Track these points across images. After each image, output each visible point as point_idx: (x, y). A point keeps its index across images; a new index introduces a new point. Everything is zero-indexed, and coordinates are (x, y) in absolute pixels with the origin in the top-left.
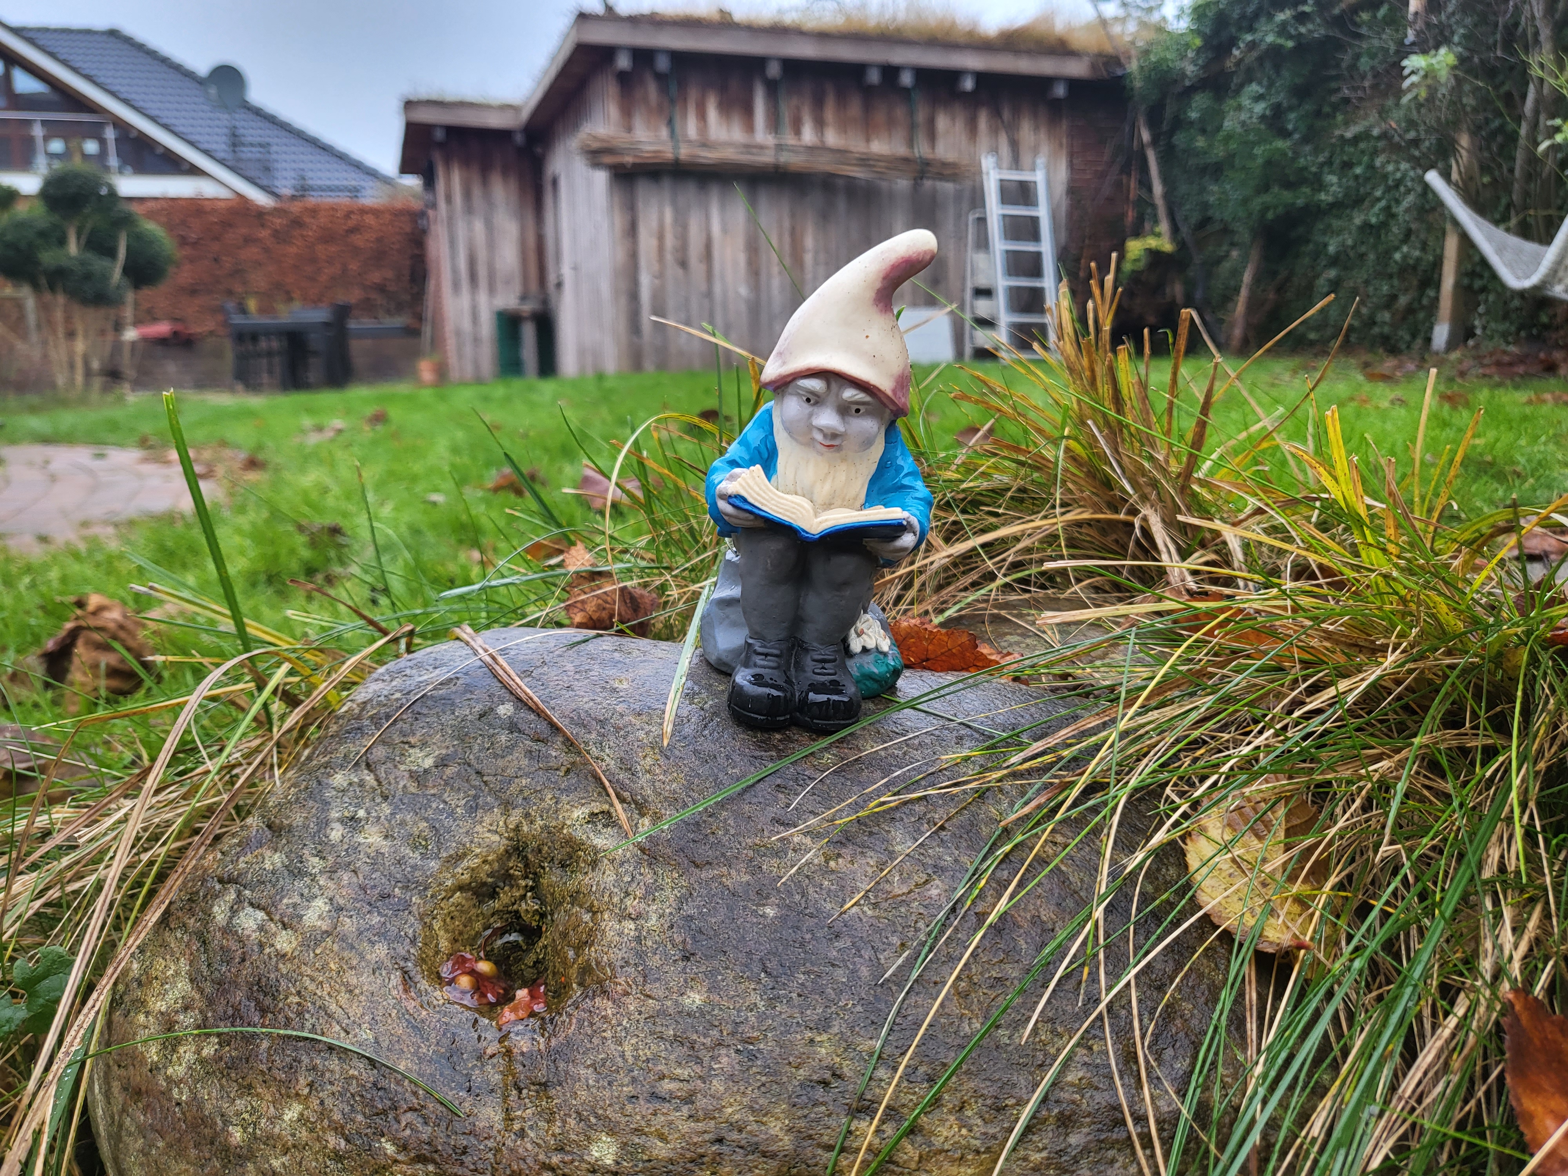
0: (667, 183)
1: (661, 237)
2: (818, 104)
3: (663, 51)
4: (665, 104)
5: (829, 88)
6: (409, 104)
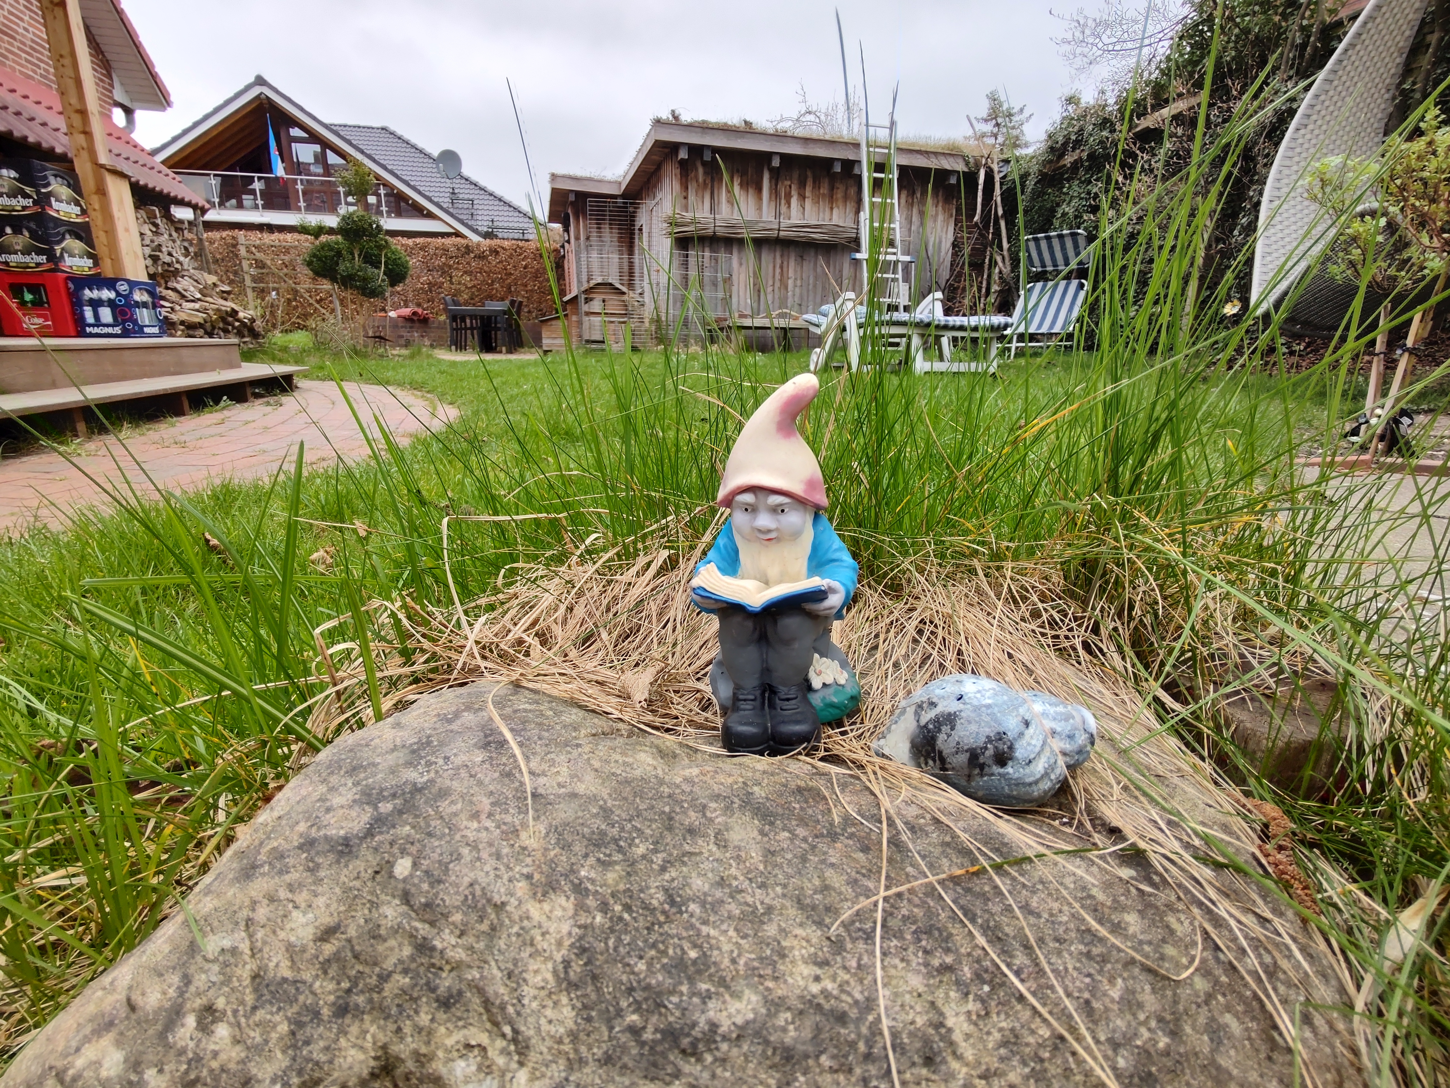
1: (702, 270)
2: (802, 185)
3: (708, 147)
4: (708, 181)
5: (809, 174)
6: (554, 177)
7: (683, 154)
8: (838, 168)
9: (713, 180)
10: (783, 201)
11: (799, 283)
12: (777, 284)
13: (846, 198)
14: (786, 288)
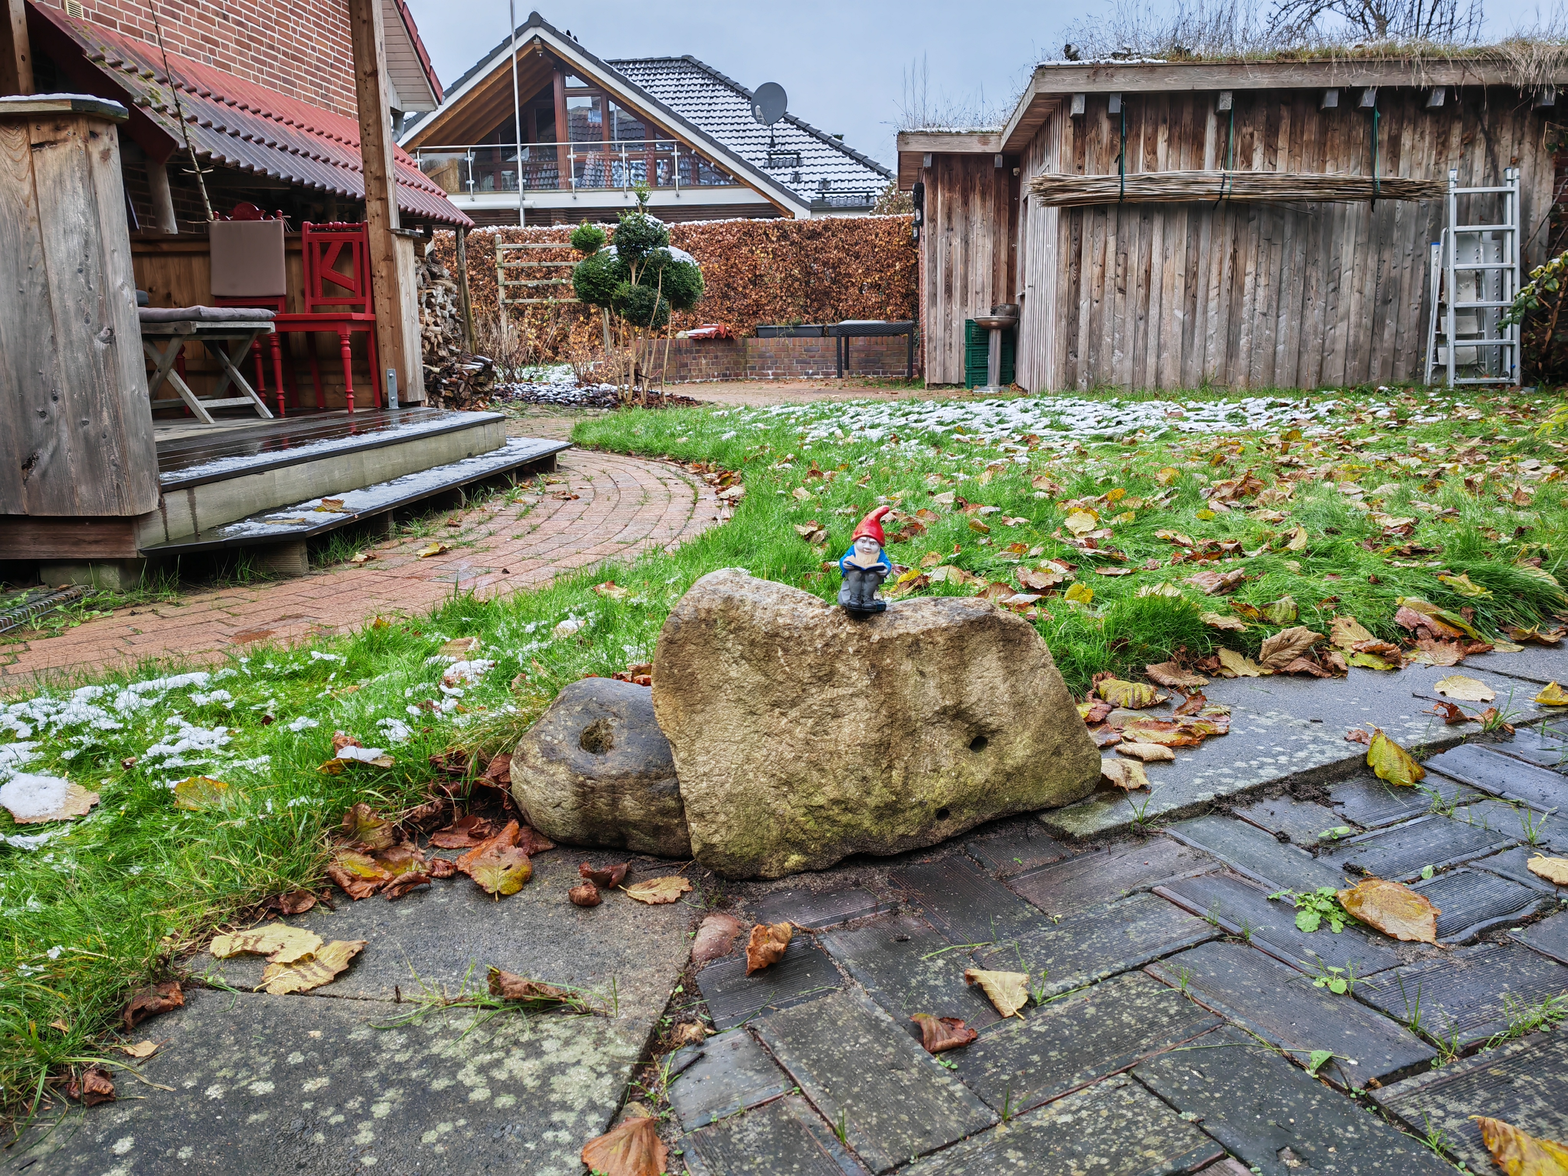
0: (1112, 216)
1: (1103, 266)
2: (1273, 131)
3: (1116, 93)
4: (1117, 141)
5: (1285, 113)
6: (902, 135)
7: (1078, 108)
8: (1332, 101)
9: (1123, 140)
10: (1239, 159)
11: (1262, 281)
12: (1226, 285)
13: (1349, 143)
14: (1241, 289)
